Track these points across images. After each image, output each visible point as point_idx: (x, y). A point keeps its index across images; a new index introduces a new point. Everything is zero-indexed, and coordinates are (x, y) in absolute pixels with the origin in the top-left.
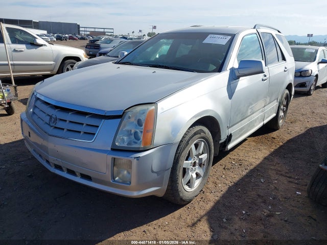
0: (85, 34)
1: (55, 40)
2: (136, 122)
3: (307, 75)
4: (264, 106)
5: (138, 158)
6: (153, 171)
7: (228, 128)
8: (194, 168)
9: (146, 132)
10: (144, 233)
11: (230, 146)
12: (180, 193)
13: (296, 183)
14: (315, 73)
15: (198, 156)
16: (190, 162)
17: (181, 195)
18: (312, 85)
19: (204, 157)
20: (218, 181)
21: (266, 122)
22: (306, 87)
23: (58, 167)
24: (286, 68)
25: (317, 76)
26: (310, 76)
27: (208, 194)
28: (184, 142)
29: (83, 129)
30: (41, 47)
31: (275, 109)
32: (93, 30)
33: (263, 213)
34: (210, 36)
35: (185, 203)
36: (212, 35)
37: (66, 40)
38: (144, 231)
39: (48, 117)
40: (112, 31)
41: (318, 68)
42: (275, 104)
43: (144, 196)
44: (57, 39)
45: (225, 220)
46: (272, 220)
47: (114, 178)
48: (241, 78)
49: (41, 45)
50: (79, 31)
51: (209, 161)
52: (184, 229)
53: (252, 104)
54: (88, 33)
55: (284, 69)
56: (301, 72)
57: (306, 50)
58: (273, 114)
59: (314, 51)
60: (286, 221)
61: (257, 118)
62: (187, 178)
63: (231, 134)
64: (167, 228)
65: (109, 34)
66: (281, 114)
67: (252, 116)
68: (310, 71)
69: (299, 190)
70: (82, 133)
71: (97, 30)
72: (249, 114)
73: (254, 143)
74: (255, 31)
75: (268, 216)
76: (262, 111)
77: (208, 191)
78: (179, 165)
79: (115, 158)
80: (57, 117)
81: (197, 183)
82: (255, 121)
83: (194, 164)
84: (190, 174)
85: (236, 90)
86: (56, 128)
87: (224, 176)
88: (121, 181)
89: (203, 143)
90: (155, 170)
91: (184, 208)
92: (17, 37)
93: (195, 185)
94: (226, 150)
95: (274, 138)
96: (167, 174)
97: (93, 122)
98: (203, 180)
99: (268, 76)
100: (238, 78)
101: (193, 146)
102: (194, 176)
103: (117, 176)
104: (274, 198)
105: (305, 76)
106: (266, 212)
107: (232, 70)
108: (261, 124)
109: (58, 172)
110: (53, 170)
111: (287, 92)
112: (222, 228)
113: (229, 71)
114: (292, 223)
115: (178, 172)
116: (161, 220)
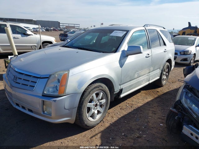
0: (63, 28)
1: (45, 31)
2: (57, 81)
3: (188, 54)
4: (149, 73)
5: (55, 101)
6: (65, 109)
7: (120, 85)
8: (96, 107)
9: (61, 86)
10: (61, 144)
11: (122, 96)
12: (85, 121)
13: (162, 119)
14: (193, 52)
15: (98, 100)
16: (93, 104)
17: (86, 123)
18: (192, 60)
19: (103, 101)
20: (114, 116)
21: (151, 82)
22: (187, 61)
23: (17, 105)
24: (166, 50)
25: (195, 54)
26: (190, 54)
27: (106, 123)
28: (87, 92)
29: (30, 84)
30: (30, 36)
31: (159, 74)
32: (67, 25)
33: (135, 135)
34: (115, 31)
35: (89, 128)
36: (116, 31)
37: (51, 31)
38: (61, 143)
39: (13, 77)
40: (78, 26)
41: (196, 49)
42: (158, 72)
43: (60, 123)
44: (46, 31)
45: (111, 139)
46: (140, 140)
47: (44, 112)
48: (129, 56)
49: (30, 35)
50: (59, 26)
51: (107, 104)
52: (85, 143)
53: (138, 71)
54: (65, 27)
55: (164, 50)
56: (184, 52)
57: (189, 39)
58: (157, 77)
59: (193, 39)
60: (148, 141)
61: (144, 80)
62: (91, 113)
63: (122, 89)
64: (75, 141)
65: (77, 27)
66: (164, 77)
67: (139, 78)
68: (190, 51)
69: (162, 123)
70: (28, 86)
71: (70, 25)
72: (136, 77)
73: (144, 95)
74: (144, 28)
75: (138, 137)
76: (147, 76)
77: (107, 121)
78: (83, 106)
79: (43, 101)
80: (18, 77)
81: (98, 117)
82: (142, 81)
83: (96, 105)
84: (93, 111)
85: (125, 63)
86: (17, 83)
87: (119, 113)
88: (48, 114)
89: (102, 93)
90: (66, 107)
91: (89, 131)
92: (17, 30)
93: (97, 118)
94: (120, 97)
95: (158, 92)
96: (75, 111)
97: (34, 80)
98: (102, 115)
99: (150, 55)
100: (127, 56)
101: (94, 95)
102: (96, 112)
103: (46, 111)
104: (145, 127)
105: (187, 55)
106: (138, 135)
107: (123, 51)
108: (147, 83)
109: (17, 107)
110: (15, 106)
111: (168, 64)
112: (108, 143)
113: (121, 52)
114: (151, 142)
115: (83, 110)
116: (73, 137)
